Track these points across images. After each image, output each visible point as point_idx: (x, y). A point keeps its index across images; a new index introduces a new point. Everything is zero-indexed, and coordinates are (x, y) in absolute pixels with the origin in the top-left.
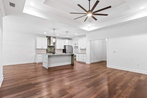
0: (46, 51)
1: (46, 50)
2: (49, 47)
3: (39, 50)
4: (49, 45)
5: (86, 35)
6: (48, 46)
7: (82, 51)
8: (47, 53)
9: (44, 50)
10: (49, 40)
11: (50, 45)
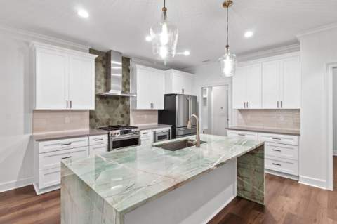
0: (87, 120)
1: (88, 114)
2: (102, 98)
3: (48, 115)
4: (101, 91)
5: (297, 42)
6: (97, 96)
7: (249, 117)
8: (92, 127)
9: (77, 117)
10: (102, 70)
11: (108, 89)
